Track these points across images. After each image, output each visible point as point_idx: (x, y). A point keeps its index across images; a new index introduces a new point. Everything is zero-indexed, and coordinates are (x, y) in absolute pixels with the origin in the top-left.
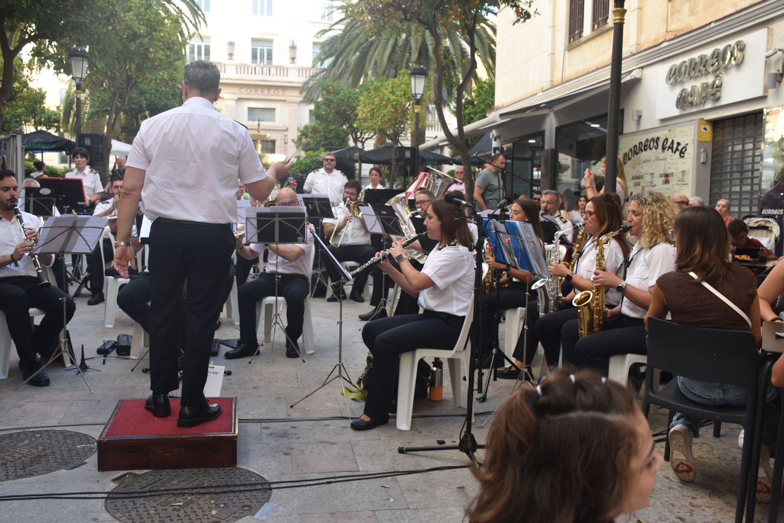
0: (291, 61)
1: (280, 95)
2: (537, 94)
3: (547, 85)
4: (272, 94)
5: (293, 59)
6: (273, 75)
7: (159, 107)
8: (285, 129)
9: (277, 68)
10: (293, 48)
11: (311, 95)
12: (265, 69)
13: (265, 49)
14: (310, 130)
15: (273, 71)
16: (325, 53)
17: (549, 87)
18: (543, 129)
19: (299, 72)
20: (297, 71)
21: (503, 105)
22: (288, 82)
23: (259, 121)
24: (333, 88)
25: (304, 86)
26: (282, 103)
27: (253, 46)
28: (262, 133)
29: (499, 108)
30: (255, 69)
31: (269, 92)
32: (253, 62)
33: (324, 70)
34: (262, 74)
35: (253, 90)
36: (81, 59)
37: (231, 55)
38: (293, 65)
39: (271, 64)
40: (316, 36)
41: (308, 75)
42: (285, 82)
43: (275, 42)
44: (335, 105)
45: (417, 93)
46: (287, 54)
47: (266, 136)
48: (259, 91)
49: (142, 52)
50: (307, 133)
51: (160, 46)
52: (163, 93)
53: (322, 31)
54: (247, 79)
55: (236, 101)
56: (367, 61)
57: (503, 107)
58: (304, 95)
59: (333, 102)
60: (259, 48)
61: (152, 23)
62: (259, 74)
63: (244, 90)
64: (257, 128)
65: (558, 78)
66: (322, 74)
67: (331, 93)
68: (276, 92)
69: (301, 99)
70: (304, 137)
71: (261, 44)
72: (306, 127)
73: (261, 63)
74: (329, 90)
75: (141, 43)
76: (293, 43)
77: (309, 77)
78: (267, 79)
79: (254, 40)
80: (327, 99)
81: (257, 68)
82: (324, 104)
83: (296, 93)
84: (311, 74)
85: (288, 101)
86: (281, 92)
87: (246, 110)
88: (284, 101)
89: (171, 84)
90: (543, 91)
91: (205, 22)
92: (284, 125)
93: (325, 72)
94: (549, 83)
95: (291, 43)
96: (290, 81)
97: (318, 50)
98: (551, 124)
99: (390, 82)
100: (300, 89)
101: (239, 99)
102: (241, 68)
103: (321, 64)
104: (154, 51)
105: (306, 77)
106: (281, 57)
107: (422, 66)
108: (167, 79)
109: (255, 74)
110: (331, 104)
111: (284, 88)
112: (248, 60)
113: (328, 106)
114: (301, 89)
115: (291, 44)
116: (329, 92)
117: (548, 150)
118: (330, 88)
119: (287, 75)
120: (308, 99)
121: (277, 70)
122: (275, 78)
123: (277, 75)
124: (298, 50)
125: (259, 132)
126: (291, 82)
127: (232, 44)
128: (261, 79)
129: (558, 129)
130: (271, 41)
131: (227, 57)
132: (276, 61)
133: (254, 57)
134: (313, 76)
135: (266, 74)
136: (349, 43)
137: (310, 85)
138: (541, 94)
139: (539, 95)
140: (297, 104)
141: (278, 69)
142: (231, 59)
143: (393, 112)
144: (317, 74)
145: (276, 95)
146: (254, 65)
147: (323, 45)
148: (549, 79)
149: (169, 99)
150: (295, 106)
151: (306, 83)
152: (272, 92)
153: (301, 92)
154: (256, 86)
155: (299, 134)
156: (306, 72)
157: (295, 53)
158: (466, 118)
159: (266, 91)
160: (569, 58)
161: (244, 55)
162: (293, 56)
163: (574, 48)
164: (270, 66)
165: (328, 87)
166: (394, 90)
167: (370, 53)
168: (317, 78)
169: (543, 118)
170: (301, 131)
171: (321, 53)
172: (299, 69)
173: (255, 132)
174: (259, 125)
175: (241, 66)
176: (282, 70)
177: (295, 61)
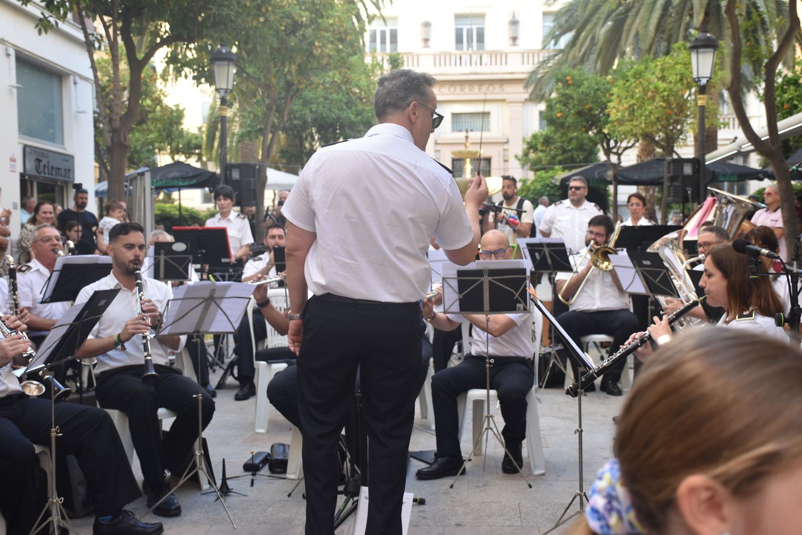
0: (511, 42)
1: (496, 93)
4: (485, 92)
5: (514, 39)
6: (486, 65)
8: (505, 141)
9: (491, 54)
10: (514, 23)
11: (541, 90)
12: (474, 57)
13: (474, 28)
15: (485, 58)
19: (523, 57)
20: (519, 57)
22: (508, 73)
23: (467, 132)
25: (530, 77)
26: (500, 104)
27: (456, 25)
30: (460, 59)
31: (480, 89)
32: (457, 50)
34: (469, 63)
35: (458, 89)
37: (426, 40)
38: (514, 49)
39: (483, 48)
41: (536, 61)
42: (504, 73)
43: (488, 17)
45: (700, 76)
46: (505, 32)
47: (477, 152)
48: (467, 89)
54: (449, 72)
58: (531, 89)
60: (465, 29)
62: (464, 64)
63: (445, 90)
69: (527, 96)
70: (532, 151)
71: (468, 21)
72: (535, 137)
73: (468, 49)
76: (514, 17)
77: (539, 62)
78: (476, 71)
79: (458, 17)
81: (463, 58)
83: (520, 88)
84: (541, 59)
85: (508, 100)
86: (497, 88)
88: (503, 101)
92: (504, 135)
95: (512, 15)
96: (511, 71)
97: (549, 23)
100: (525, 82)
102: (441, 57)
103: (555, 43)
105: (533, 63)
106: (496, 38)
107: (708, 35)
109: (459, 65)
111: (503, 82)
115: (511, 18)
119: (505, 64)
120: (537, 96)
121: (491, 56)
122: (488, 70)
123: (490, 64)
125: (467, 147)
126: (512, 73)
127: (427, 25)
128: (467, 72)
130: (482, 16)
131: (422, 44)
132: (489, 45)
133: (459, 40)
134: (545, 63)
135: (475, 64)
137: (540, 77)
141: (493, 56)
142: (426, 46)
143: (664, 107)
144: (549, 59)
145: (491, 93)
146: (459, 52)
147: (557, 15)
150: (518, 106)
151: (534, 73)
152: (485, 88)
153: (526, 87)
154: (462, 83)
155: (525, 146)
156: (533, 56)
157: (516, 31)
159: (476, 89)
161: (445, 40)
162: (515, 36)
164: (480, 52)
168: (550, 64)
172: (523, 54)
173: (462, 148)
174: (467, 137)
175: (440, 56)
176: (499, 56)
177: (518, 42)
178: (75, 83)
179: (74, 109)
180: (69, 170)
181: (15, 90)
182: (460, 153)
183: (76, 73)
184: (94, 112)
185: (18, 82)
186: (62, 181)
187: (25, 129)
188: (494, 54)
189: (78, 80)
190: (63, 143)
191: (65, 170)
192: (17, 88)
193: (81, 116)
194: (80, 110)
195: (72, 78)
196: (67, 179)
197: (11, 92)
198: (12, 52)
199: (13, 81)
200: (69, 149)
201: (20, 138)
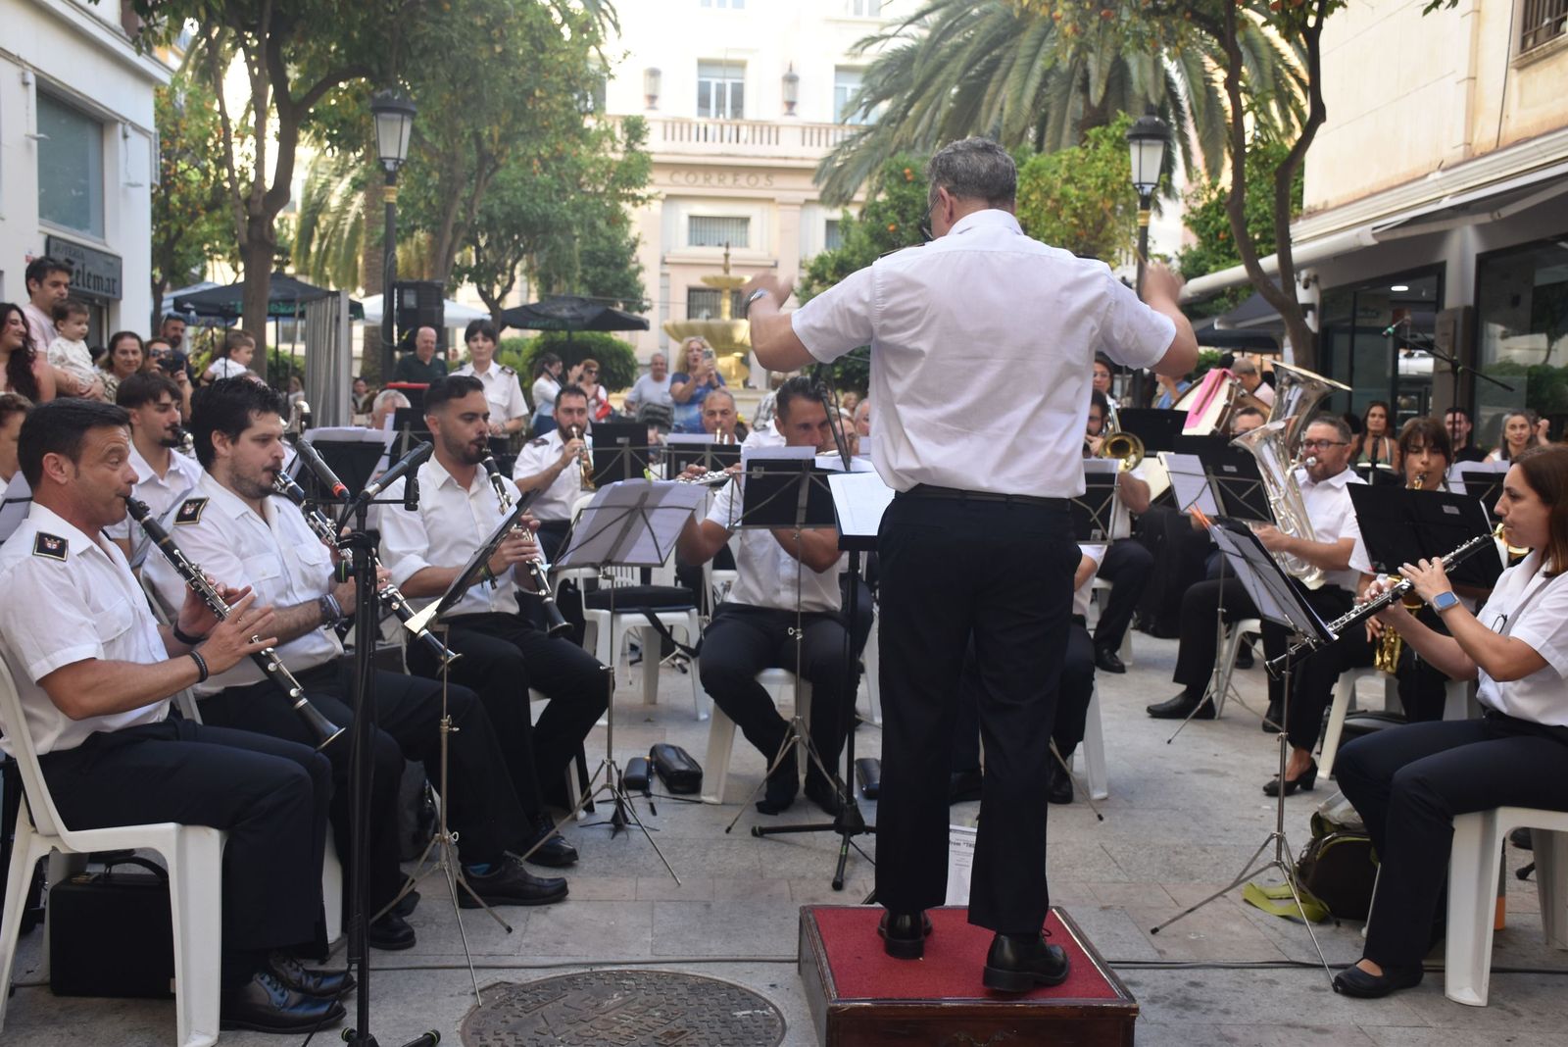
0: (785, 109)
1: (760, 187)
2: (1426, 175)
3: (1452, 152)
4: (744, 186)
5: (791, 104)
6: (746, 142)
7: (531, 219)
8: (772, 264)
9: (753, 125)
10: (791, 79)
11: (840, 186)
12: (727, 129)
13: (729, 83)
14: (833, 266)
15: (744, 132)
16: (873, 90)
17: (1460, 158)
18: (1440, 259)
19: (804, 133)
20: (798, 132)
21: (1326, 203)
22: (780, 158)
23: (727, 246)
24: (913, 172)
25: (823, 166)
26: (765, 206)
27: (700, 76)
28: (733, 274)
29: (1313, 213)
30: (706, 129)
31: (735, 180)
32: (700, 114)
33: (870, 129)
34: (722, 140)
35: (701, 178)
36: (398, 116)
37: (652, 98)
38: (790, 120)
39: (742, 117)
40: (851, 54)
41: (831, 142)
42: (773, 158)
43: (749, 69)
44: (918, 209)
45: (1143, 181)
46: (777, 94)
47: (741, 280)
48: (714, 180)
49: (518, 97)
50: (824, 272)
51: (558, 84)
52: (539, 189)
53: (866, 40)
54: (688, 151)
55: (663, 201)
56: (984, 108)
57: (1325, 210)
58: (822, 187)
59: (913, 203)
60: (714, 82)
61: (537, 34)
62: (714, 140)
63: (680, 178)
64: (722, 262)
65: (1486, 136)
66: (864, 138)
67: (908, 182)
68: (753, 180)
69: (815, 195)
70: (816, 282)
71: (719, 72)
72: (821, 259)
73: (717, 116)
74: (905, 176)
75: (513, 77)
76: (791, 70)
77: (835, 145)
78: (732, 152)
79: (703, 64)
80: (899, 198)
81: (710, 128)
82: (893, 207)
83: (806, 182)
84: (839, 140)
85: (778, 200)
86: (762, 180)
87: (684, 221)
88: (771, 200)
89: (554, 168)
90: (1445, 170)
91: (617, 26)
92: (770, 255)
93: (869, 135)
94: (1461, 149)
95: (788, 67)
96: (783, 154)
97: (853, 85)
98: (1463, 248)
99: (1063, 157)
100: (815, 173)
101: (670, 198)
102: (675, 127)
103: (865, 116)
104: (543, 95)
105: (827, 145)
106: (762, 101)
107: (1157, 119)
108: (547, 155)
109: (706, 140)
110: (910, 207)
111: (770, 171)
112: (689, 108)
113: (902, 213)
114: (817, 174)
115: (786, 71)
116: (903, 181)
117: (1454, 311)
118: (907, 171)
119: (777, 143)
120: (833, 196)
121: (754, 130)
122: (751, 150)
123: (754, 142)
124: (801, 86)
125: (727, 271)
126: (786, 158)
127: (654, 73)
128: (718, 151)
129: (1482, 260)
130: (741, 65)
131: (645, 103)
132: (750, 112)
133: (703, 102)
134: (844, 143)
135: (730, 140)
136: (940, 67)
137: (838, 164)
138: (1438, 175)
139: (1431, 177)
140: (798, 208)
141: (758, 129)
142: (652, 108)
143: (1076, 226)
144: (853, 139)
145: (753, 187)
146: (702, 121)
147: (869, 73)
148: (1459, 138)
149: (551, 201)
150: (794, 213)
151: (829, 159)
152: (742, 180)
153: (816, 181)
154: (707, 168)
155: (806, 274)
156: (819, 134)
157: (794, 92)
158: (1221, 235)
159: (729, 180)
160: (1521, 87)
161: (679, 99)
162: (791, 99)
163: (1535, 61)
164: (738, 121)
165: (904, 169)
166: (1075, 174)
167: (991, 88)
168: (853, 148)
169: (1440, 238)
170: (811, 269)
171: (863, 90)
172: (803, 129)
173: (719, 273)
174: (727, 256)
175: (673, 123)
176: (766, 129)
177: (796, 109)
178: (125, 136)
179: (123, 180)
180: (114, 281)
181: (35, 143)
182: (716, 279)
183: (127, 120)
184: (152, 186)
185: (39, 130)
186: (101, 298)
187: (48, 208)
188: (758, 126)
189: (130, 131)
190: (102, 235)
191: (108, 280)
192: (38, 139)
193: (133, 191)
194: (133, 181)
195: (120, 126)
196: (109, 295)
197: (29, 146)
198: (31, 78)
199: (33, 130)
200: (113, 245)
201: (41, 224)
